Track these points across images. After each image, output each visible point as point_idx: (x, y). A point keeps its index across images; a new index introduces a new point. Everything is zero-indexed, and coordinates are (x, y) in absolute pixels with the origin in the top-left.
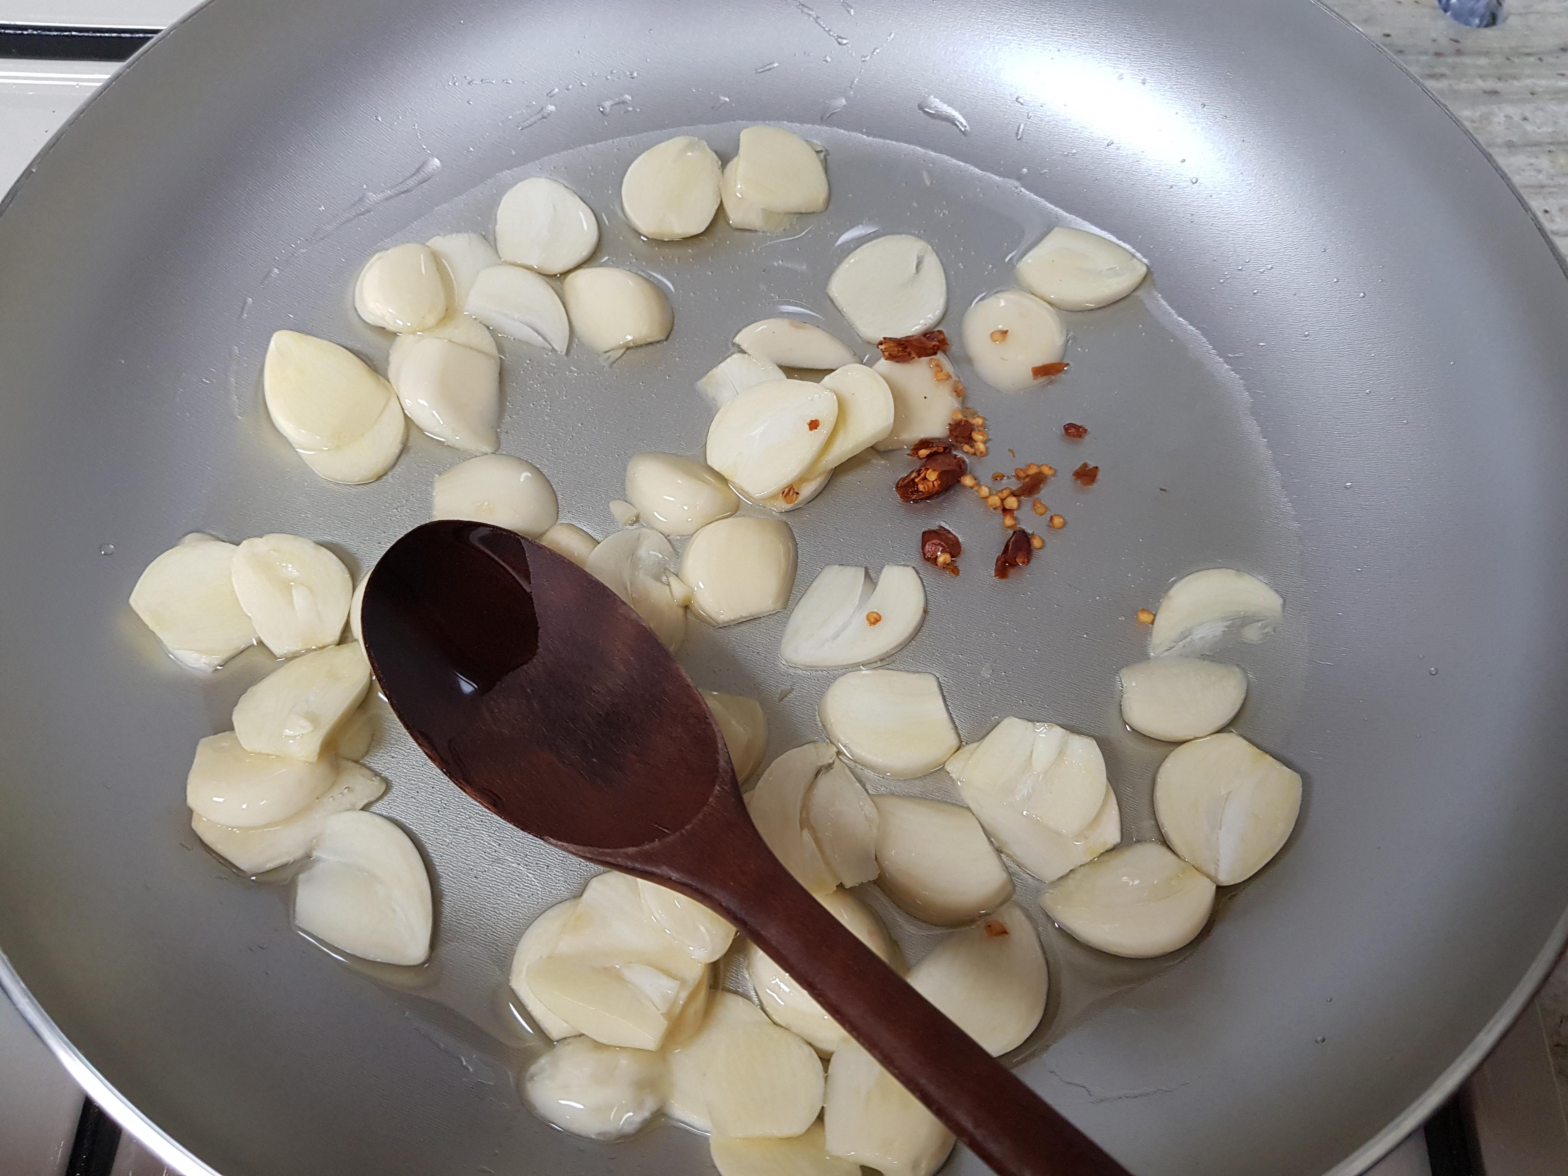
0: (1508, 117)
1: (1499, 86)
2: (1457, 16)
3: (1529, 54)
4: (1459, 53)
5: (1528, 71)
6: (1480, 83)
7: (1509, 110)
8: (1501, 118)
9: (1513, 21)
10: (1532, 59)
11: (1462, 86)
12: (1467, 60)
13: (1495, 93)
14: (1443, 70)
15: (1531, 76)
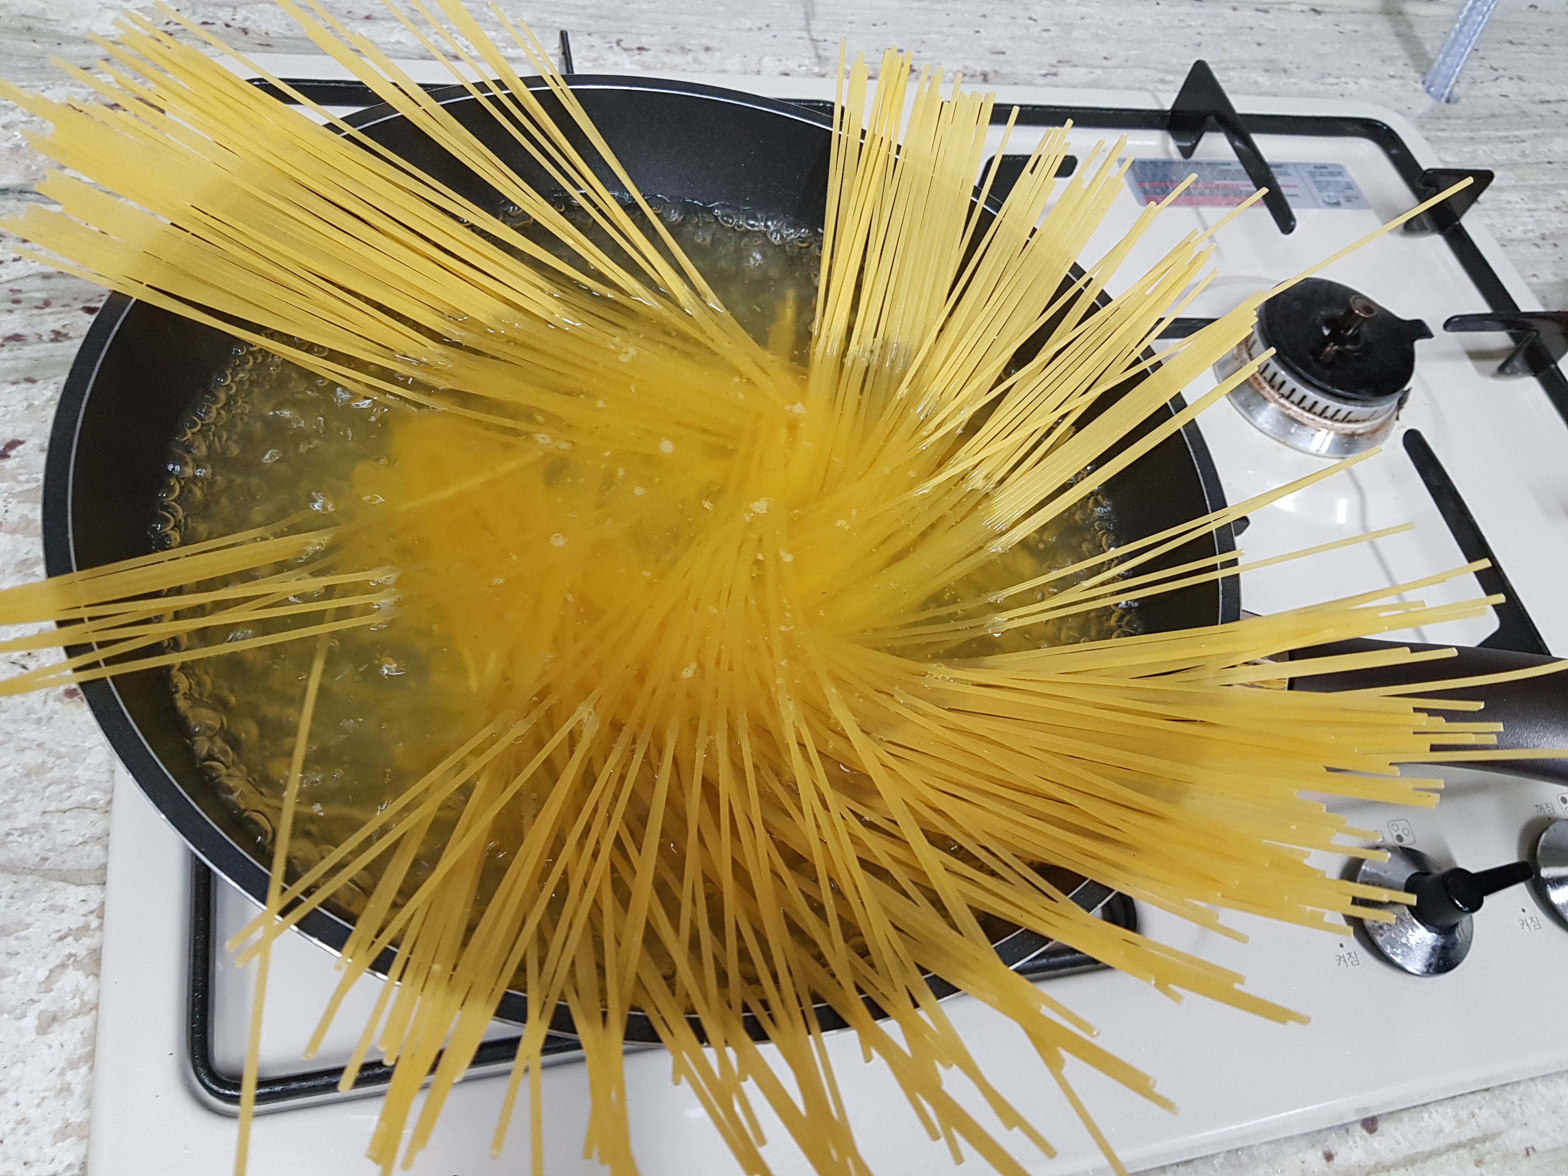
0: (1484, 151)
1: (1473, 135)
2: (1434, 97)
3: (1479, 118)
4: (1447, 118)
5: (1482, 127)
6: (1464, 134)
7: (1484, 147)
8: (1481, 152)
9: (1463, 100)
10: (1481, 121)
11: (1456, 135)
12: (1451, 121)
13: (1473, 139)
14: (1445, 127)
15: (1485, 129)
